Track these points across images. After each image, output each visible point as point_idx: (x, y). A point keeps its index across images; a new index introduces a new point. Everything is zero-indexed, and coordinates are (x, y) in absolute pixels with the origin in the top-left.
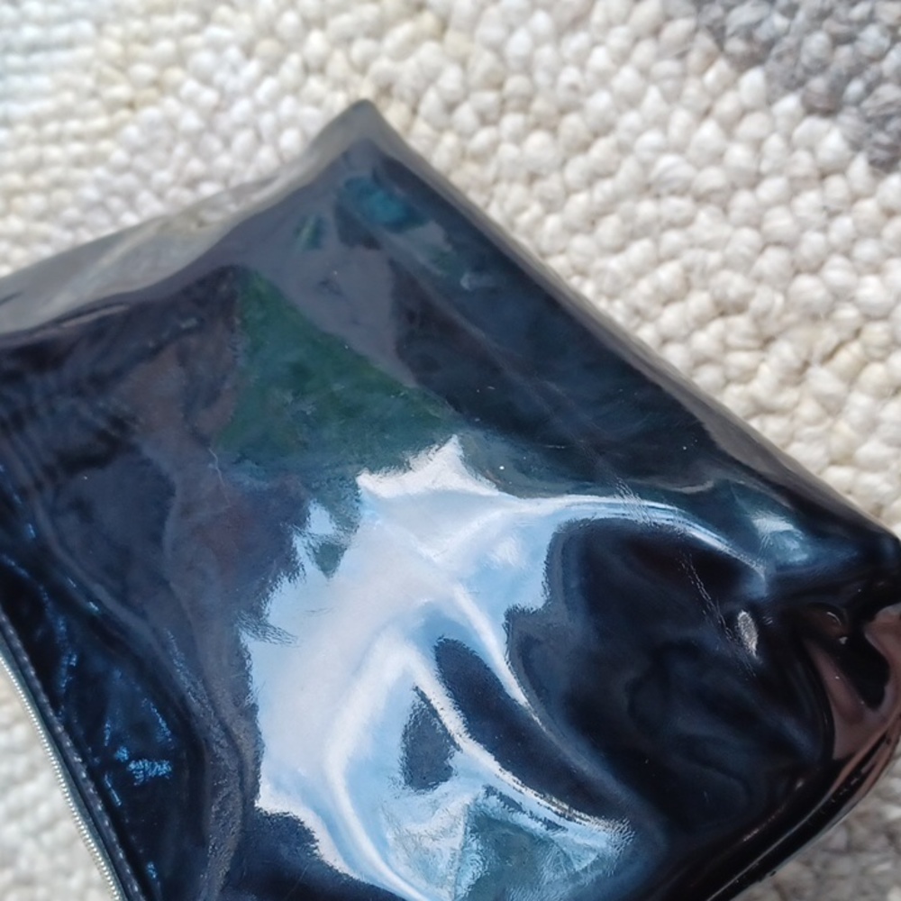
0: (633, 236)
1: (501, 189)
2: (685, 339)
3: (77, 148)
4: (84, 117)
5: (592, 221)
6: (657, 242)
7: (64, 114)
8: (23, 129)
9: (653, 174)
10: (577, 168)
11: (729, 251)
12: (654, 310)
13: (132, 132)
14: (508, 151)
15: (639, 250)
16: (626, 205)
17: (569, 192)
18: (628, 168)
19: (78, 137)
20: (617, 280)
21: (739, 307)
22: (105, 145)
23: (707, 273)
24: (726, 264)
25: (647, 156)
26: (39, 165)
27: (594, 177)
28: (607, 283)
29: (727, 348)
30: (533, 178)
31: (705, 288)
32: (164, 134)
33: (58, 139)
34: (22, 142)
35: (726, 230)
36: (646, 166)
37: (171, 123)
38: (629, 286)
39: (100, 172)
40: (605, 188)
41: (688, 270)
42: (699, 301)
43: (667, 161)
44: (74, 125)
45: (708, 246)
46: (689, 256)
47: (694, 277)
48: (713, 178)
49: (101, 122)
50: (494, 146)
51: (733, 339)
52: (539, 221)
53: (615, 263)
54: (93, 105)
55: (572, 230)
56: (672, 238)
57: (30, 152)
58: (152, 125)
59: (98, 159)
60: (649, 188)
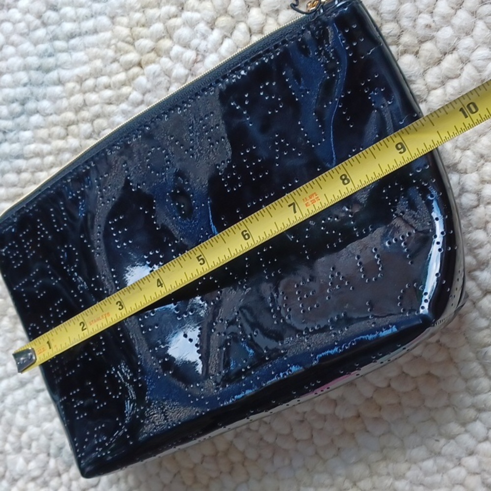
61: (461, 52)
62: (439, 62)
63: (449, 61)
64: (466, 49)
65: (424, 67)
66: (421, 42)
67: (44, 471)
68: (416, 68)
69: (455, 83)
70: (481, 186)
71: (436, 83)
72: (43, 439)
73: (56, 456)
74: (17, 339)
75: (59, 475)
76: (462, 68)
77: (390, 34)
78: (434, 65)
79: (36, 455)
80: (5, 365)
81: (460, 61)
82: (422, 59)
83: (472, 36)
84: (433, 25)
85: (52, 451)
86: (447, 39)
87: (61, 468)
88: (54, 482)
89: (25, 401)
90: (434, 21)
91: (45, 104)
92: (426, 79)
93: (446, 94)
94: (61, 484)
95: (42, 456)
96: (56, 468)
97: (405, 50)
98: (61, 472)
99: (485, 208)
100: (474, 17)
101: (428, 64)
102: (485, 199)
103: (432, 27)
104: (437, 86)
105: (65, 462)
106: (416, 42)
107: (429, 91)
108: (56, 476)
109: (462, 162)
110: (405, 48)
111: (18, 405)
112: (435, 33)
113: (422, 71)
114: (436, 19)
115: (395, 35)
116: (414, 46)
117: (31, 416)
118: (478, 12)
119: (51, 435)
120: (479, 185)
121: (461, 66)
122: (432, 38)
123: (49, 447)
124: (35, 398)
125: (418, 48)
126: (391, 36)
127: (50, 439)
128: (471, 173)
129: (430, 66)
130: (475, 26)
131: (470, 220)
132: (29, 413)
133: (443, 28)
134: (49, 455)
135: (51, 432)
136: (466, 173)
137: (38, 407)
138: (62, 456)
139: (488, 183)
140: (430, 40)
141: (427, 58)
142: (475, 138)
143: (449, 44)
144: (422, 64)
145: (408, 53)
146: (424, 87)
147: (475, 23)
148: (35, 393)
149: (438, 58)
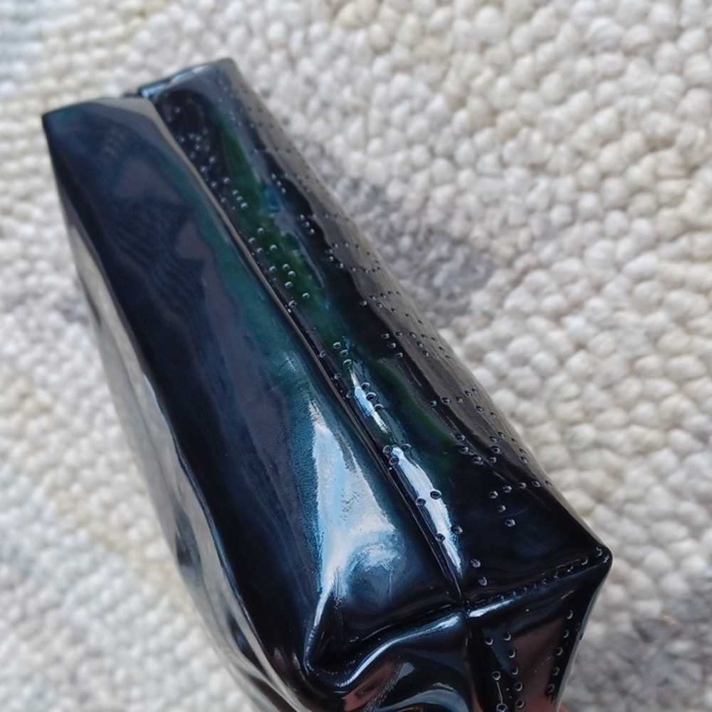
0: (572, 90)
1: (457, 58)
2: (621, 173)
3: (100, 53)
4: (104, 27)
5: (537, 79)
6: (593, 93)
7: (87, 25)
8: (54, 42)
9: (588, 36)
10: (522, 35)
11: (657, 95)
12: (594, 151)
13: (144, 36)
14: (461, 26)
15: (578, 101)
16: (565, 64)
17: (515, 56)
18: (566, 32)
19: (100, 44)
20: (560, 128)
21: (667, 143)
22: (122, 49)
23: (638, 116)
24: (654, 107)
25: (581, 20)
26: (69, 70)
27: (536, 43)
28: (552, 131)
29: (658, 178)
30: (484, 46)
31: (637, 129)
32: (171, 35)
33: (83, 47)
34: (53, 52)
35: (652, 78)
36: (581, 29)
37: (176, 26)
38: (572, 132)
39: (120, 71)
40: (547, 50)
41: (622, 114)
42: (632, 140)
43: (599, 23)
44: (96, 35)
45: (639, 92)
46: (622, 103)
47: (628, 121)
48: (639, 34)
49: (118, 30)
50: (450, 22)
51: (663, 170)
52: (491, 83)
53: (558, 114)
54: (111, 16)
55: (520, 89)
56: (607, 88)
57: (61, 60)
58: (161, 29)
59: (118, 61)
60: (585, 48)
62: (528, 17)
65: (509, 24)
70: (576, 195)
71: (524, 47)
75: (12, 588)
76: (558, 28)
81: (556, 17)
82: (507, 13)
87: (15, 578)
91: (20, 67)
92: (512, 42)
93: (536, 64)
94: (14, 601)
96: (9, 578)
98: (14, 584)
101: (513, 20)
102: (582, 214)
104: (524, 51)
105: (20, 570)
107: (514, 59)
108: (8, 589)
109: (553, 161)
113: (506, 30)
120: (574, 193)
121: (556, 24)
129: (517, 24)
131: (562, 243)
136: (557, 175)
139: (586, 191)
142: (571, 127)
144: (507, 20)
146: (506, 53)
149: (527, 12)
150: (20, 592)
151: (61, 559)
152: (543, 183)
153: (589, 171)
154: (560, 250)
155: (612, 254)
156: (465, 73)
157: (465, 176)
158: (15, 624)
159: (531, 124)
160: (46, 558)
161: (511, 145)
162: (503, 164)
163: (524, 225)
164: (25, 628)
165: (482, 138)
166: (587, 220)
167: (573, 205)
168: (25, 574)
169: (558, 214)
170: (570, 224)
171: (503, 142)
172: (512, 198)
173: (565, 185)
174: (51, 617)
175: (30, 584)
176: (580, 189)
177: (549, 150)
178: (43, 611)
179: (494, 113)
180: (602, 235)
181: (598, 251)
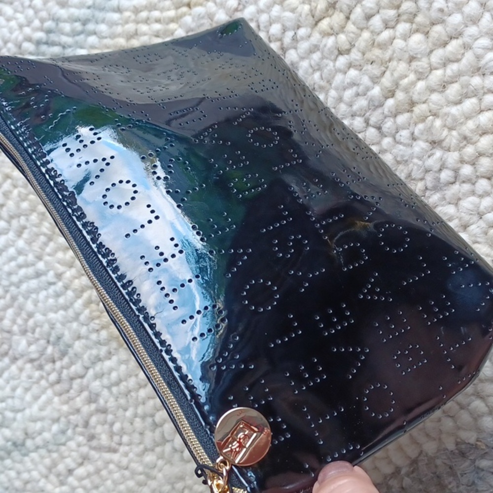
61: (466, 39)
62: (445, 44)
63: (453, 46)
64: (470, 36)
65: (431, 47)
66: (433, 24)
67: (42, 355)
68: (424, 47)
69: (454, 67)
70: (460, 165)
71: (439, 63)
72: (46, 327)
73: (54, 344)
74: (41, 234)
75: (54, 362)
76: (463, 54)
77: (407, 11)
78: (440, 47)
79: (38, 339)
80: (26, 255)
81: (463, 47)
82: (430, 39)
83: (478, 26)
84: (446, 9)
85: (52, 339)
86: (455, 24)
87: (56, 355)
88: (48, 367)
89: (37, 291)
90: (447, 6)
92: (431, 58)
93: (445, 76)
94: (54, 370)
95: (43, 342)
96: (52, 354)
97: (418, 29)
98: (56, 359)
99: (460, 185)
100: (482, 8)
101: (435, 45)
102: (461, 177)
103: (445, 12)
104: (438, 66)
105: (60, 351)
106: (428, 23)
107: (431, 70)
108: (51, 362)
109: (447, 140)
110: (418, 27)
111: (31, 293)
112: (446, 17)
113: (428, 50)
114: (450, 4)
115: (411, 13)
116: (425, 27)
117: (40, 305)
118: (487, 4)
119: (54, 324)
120: (458, 163)
121: (462, 51)
122: (442, 22)
123: (49, 334)
124: (46, 289)
125: (428, 29)
126: (407, 13)
127: (52, 328)
128: (454, 151)
129: (436, 47)
130: (482, 17)
131: (445, 194)
132: (38, 302)
133: (454, 14)
134: (48, 342)
135: (54, 321)
136: (449, 150)
137: (47, 297)
138: (59, 345)
139: (466, 163)
140: (441, 23)
141: (435, 39)
142: (462, 120)
143: (456, 29)
144: (430, 44)
145: (419, 32)
146: (426, 66)
147: (483, 14)
148: (46, 284)
149: (444, 41)
150: (58, 364)
151: (87, 347)
152: (438, 153)
153: (470, 150)
154: (444, 198)
155: (477, 206)
156: (396, 75)
157: (387, 141)
158: (52, 385)
159: (435, 115)
160: (78, 345)
161: (421, 126)
162: (414, 138)
163: (422, 179)
164: (58, 387)
165: (402, 119)
166: (464, 182)
167: (456, 171)
168: (64, 354)
169: (445, 175)
170: (453, 183)
171: (416, 124)
172: (415, 160)
173: (452, 158)
174: (76, 384)
175: (66, 360)
176: (462, 161)
177: (445, 132)
178: (72, 379)
179: (412, 104)
180: (473, 193)
181: (468, 203)
